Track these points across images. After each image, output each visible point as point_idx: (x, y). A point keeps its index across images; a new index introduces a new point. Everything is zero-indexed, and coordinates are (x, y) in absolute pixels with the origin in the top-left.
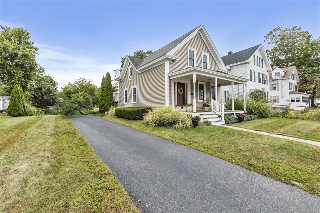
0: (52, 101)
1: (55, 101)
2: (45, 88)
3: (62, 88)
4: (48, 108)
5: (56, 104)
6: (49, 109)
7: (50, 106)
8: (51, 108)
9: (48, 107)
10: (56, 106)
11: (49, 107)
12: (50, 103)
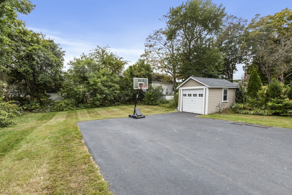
0: (54, 84)
1: (60, 85)
2: (39, 57)
3: (71, 62)
4: (49, 96)
5: (61, 89)
6: (50, 98)
7: (50, 92)
8: (54, 97)
9: (48, 94)
10: (62, 94)
11: (50, 94)
12: (51, 88)
